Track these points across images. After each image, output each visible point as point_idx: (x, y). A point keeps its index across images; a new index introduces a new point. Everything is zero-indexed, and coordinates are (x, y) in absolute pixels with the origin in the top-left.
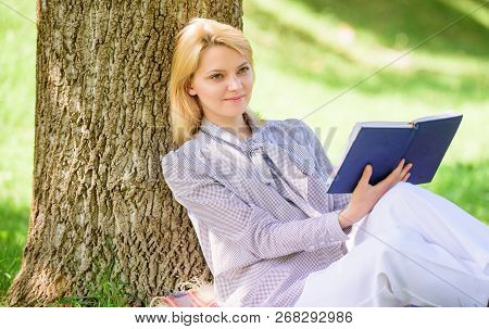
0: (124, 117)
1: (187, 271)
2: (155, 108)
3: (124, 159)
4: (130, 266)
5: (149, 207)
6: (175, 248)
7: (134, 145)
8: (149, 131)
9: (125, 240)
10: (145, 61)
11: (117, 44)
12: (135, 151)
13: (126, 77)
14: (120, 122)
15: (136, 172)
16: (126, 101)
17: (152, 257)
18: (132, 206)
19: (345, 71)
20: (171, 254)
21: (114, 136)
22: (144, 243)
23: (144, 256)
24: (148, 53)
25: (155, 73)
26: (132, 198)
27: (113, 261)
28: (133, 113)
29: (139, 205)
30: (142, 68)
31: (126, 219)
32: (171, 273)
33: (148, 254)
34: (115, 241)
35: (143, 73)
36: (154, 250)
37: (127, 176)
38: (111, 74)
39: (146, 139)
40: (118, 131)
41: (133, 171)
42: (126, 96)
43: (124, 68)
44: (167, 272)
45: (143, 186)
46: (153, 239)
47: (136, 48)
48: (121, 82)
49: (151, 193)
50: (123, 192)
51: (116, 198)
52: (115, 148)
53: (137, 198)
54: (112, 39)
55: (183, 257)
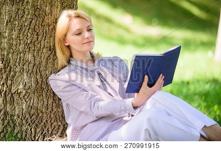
0: (20, 58)
1: (50, 132)
2: (35, 53)
3: (20, 78)
4: (23, 130)
5: (32, 101)
6: (44, 121)
7: (25, 71)
8: (32, 65)
9: (20, 117)
10: (30, 31)
11: (17, 23)
12: (25, 74)
13: (21, 38)
14: (18, 60)
15: (26, 84)
16: (21, 50)
17: (34, 125)
18: (24, 101)
19: (127, 36)
20: (42, 124)
21: (15, 67)
22: (29, 118)
23: (29, 125)
24: (32, 27)
25: (35, 37)
26: (24, 97)
27: (14, 127)
28: (24, 56)
29: (27, 100)
30: (29, 34)
31: (21, 107)
32: (42, 133)
33: (31, 124)
34: (15, 117)
35: (29, 36)
36: (34, 122)
37: (21, 87)
38: (14, 37)
39: (30, 69)
40: (17, 64)
41: (24, 84)
42: (21, 47)
43: (20, 34)
44: (40, 133)
45: (29, 91)
46: (34, 117)
47: (26, 24)
48: (19, 41)
49: (33, 94)
50: (19, 94)
51: (16, 97)
52: (15, 73)
53: (26, 97)
54: (14, 20)
55: (48, 126)
